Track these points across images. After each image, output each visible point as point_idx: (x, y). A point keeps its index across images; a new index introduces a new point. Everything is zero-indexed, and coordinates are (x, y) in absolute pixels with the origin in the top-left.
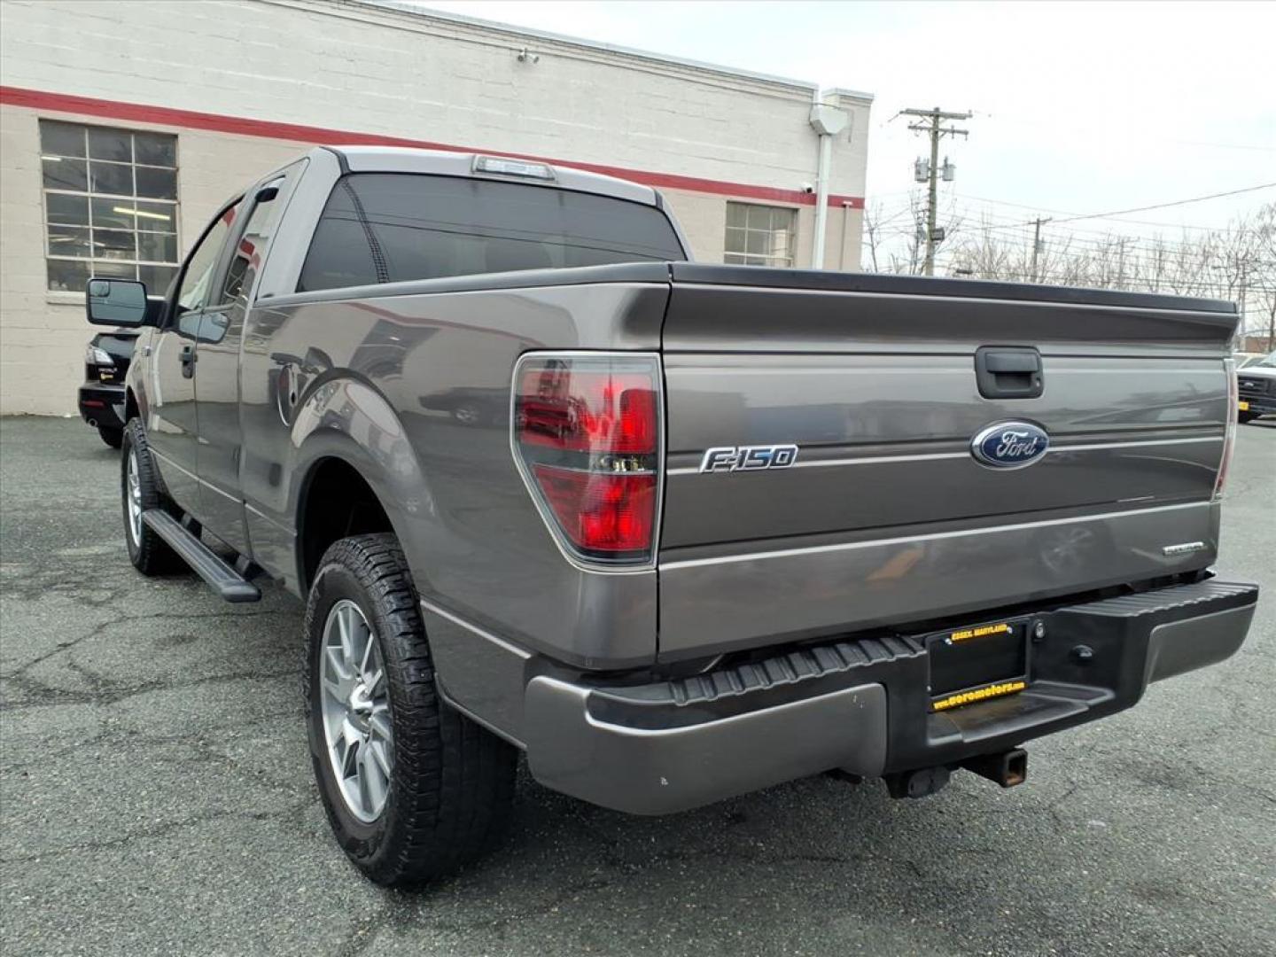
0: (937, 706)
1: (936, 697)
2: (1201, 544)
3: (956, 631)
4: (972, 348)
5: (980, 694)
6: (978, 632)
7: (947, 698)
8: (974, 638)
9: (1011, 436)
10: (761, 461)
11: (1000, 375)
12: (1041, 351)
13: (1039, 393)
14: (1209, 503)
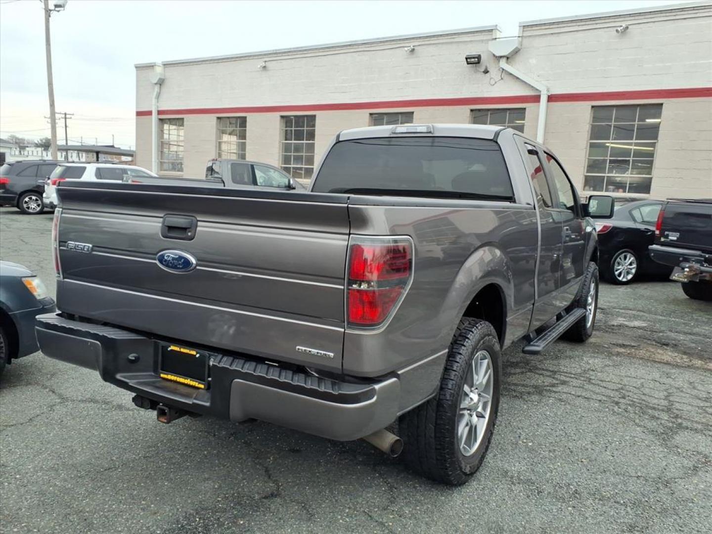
0: (162, 375)
1: (162, 371)
2: (332, 354)
3: (173, 346)
4: (162, 215)
5: (182, 380)
6: (183, 350)
7: (168, 374)
9: (169, 256)
11: (170, 228)
12: (198, 219)
13: (191, 239)
14: (343, 330)
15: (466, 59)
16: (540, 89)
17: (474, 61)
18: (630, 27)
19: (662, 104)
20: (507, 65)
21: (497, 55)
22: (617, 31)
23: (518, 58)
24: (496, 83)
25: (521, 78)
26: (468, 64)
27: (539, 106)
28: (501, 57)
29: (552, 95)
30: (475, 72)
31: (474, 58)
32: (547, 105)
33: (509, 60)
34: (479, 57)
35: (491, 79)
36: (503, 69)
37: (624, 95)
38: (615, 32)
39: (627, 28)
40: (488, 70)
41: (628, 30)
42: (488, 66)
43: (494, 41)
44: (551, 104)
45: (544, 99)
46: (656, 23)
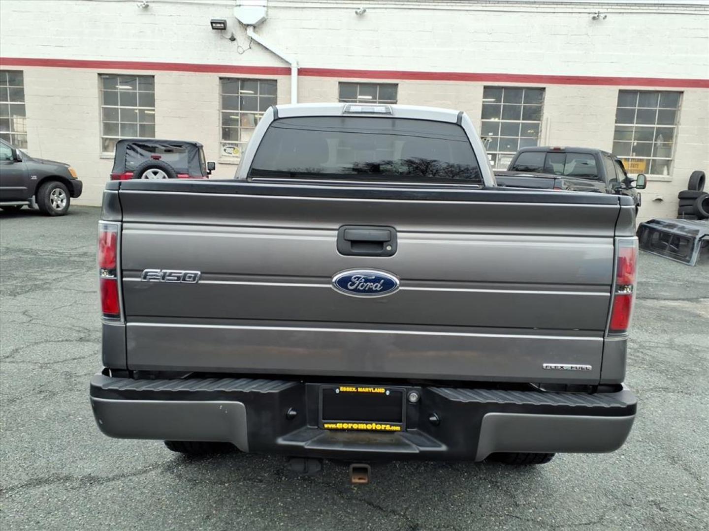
0: (326, 426)
1: (326, 421)
3: (343, 386)
4: (337, 227)
5: (362, 426)
6: (360, 390)
7: (336, 423)
8: (357, 392)
9: (359, 278)
10: (176, 278)
11: (354, 243)
12: (398, 229)
13: (391, 254)
14: (602, 339)
15: (212, 23)
16: (291, 62)
17: (219, 26)
18: (367, 10)
19: (397, 84)
20: (254, 34)
21: (245, 22)
22: (356, 12)
23: (266, 29)
24: (244, 51)
25: (270, 49)
26: (213, 28)
27: (290, 79)
28: (248, 25)
29: (301, 68)
30: (221, 39)
31: (220, 23)
32: (298, 78)
33: (257, 29)
34: (224, 23)
35: (238, 47)
36: (252, 38)
37: (365, 73)
38: (355, 13)
39: (365, 11)
40: (235, 37)
41: (365, 13)
42: (234, 33)
43: (238, 7)
44: (302, 77)
45: (294, 72)
46: (388, 10)
